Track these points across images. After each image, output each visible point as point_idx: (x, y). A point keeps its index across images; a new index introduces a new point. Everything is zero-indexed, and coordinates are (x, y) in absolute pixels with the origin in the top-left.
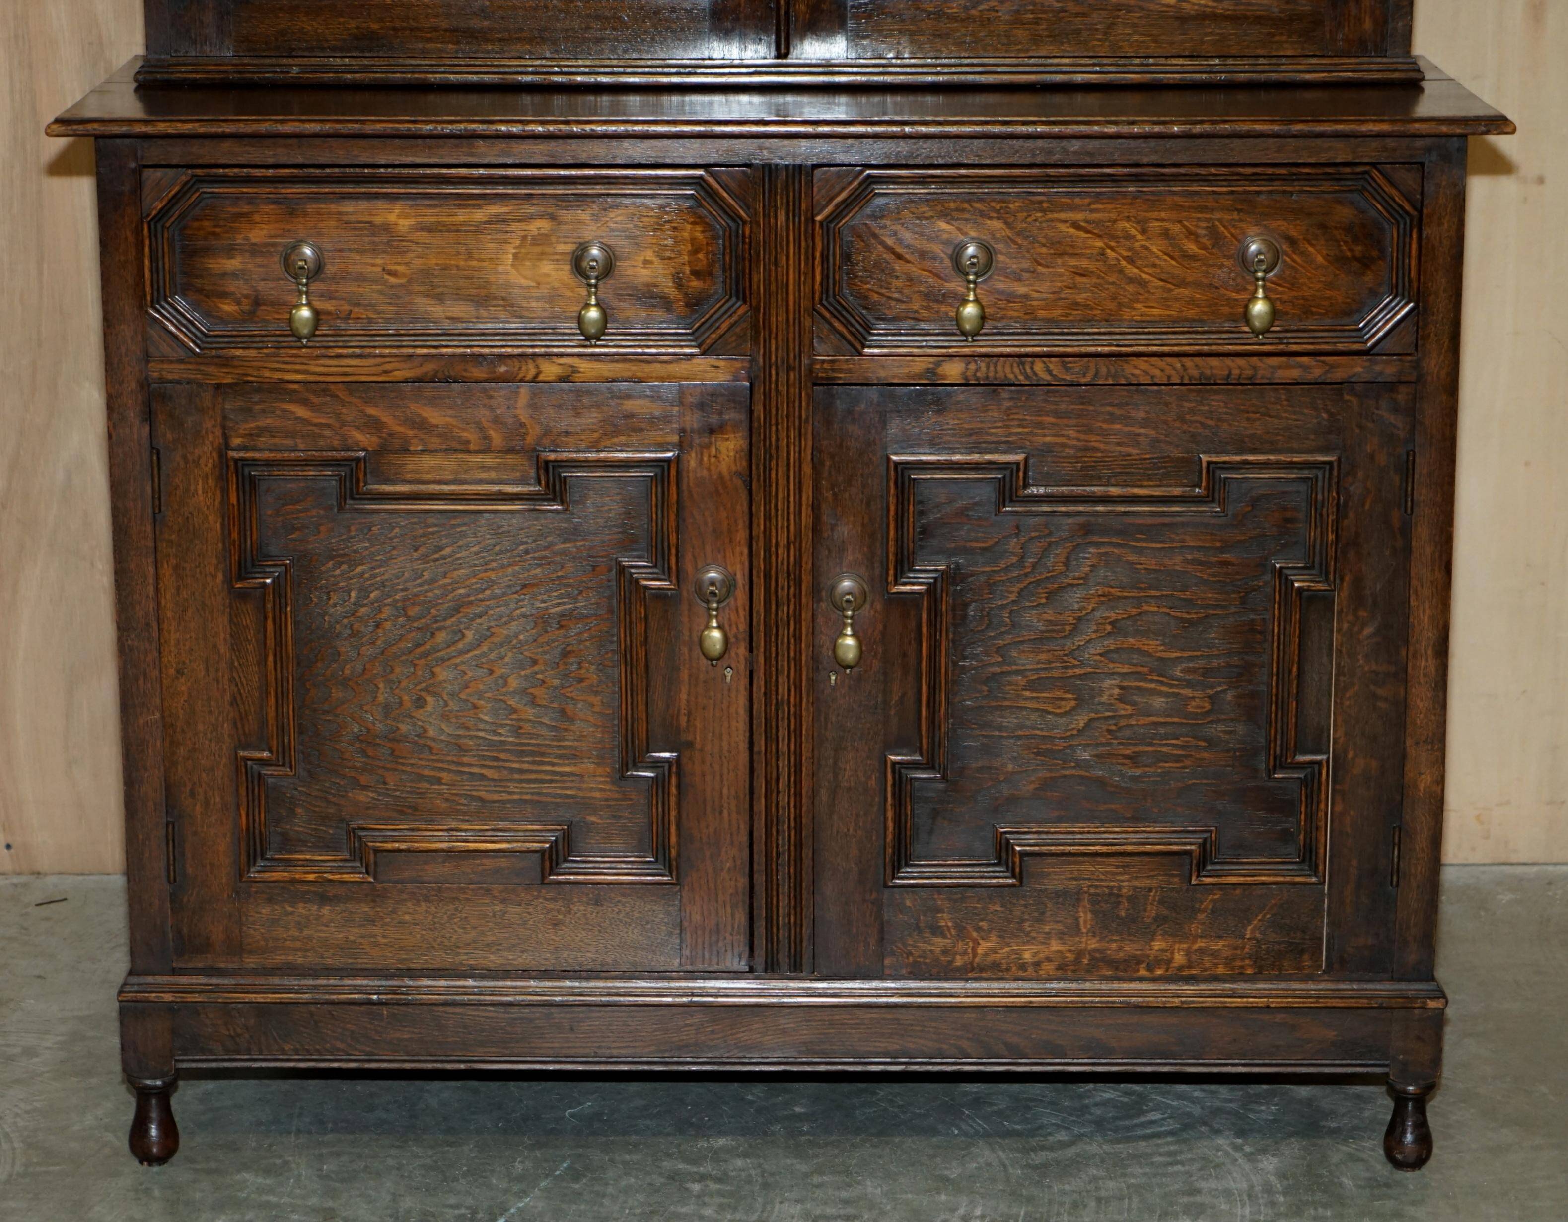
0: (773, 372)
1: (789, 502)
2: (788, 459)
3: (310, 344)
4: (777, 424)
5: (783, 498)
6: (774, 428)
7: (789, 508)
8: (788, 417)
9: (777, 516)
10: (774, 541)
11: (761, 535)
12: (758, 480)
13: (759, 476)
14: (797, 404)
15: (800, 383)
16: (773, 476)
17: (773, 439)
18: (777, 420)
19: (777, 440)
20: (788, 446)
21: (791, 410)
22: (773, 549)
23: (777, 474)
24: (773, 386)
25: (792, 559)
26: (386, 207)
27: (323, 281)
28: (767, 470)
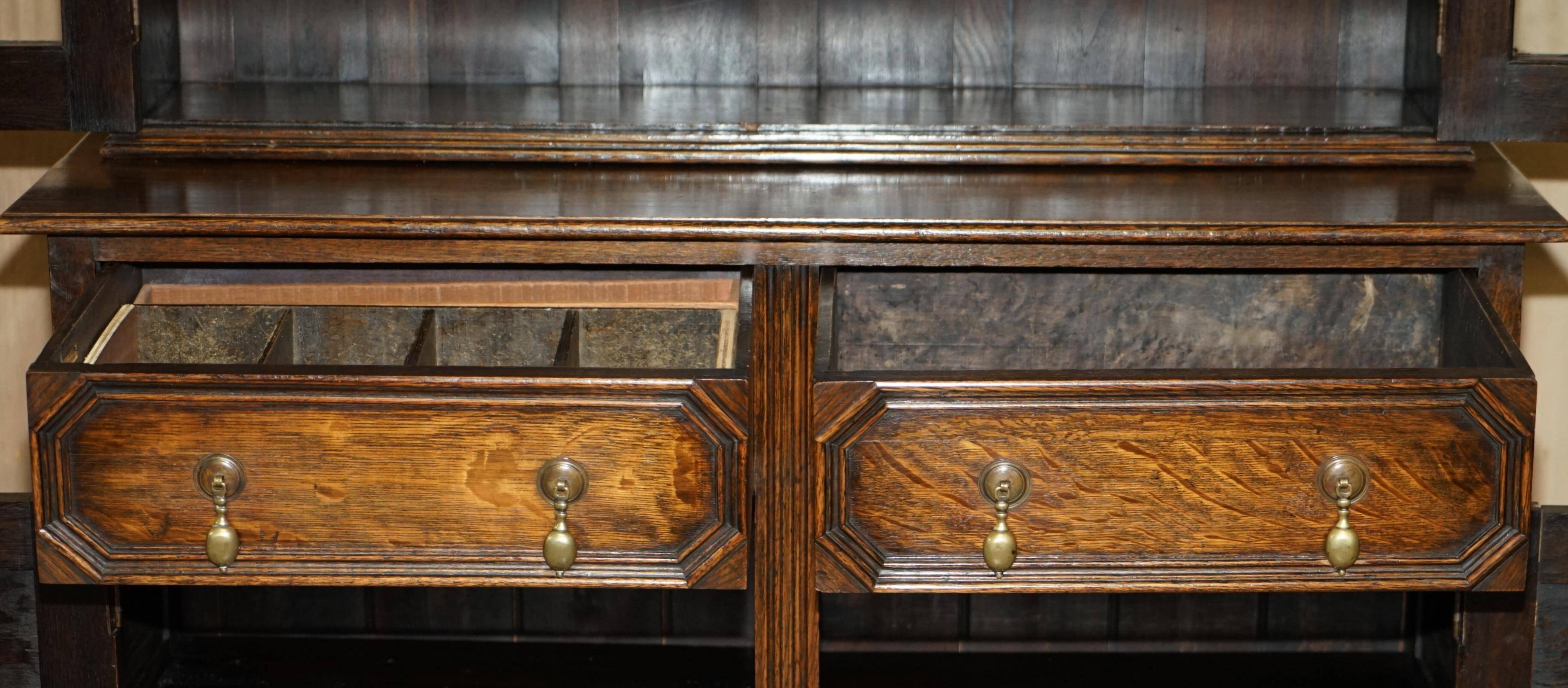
0: (778, 484)
1: (794, 620)
2: (794, 575)
3: (230, 571)
4: (781, 538)
5: (788, 616)
6: (778, 543)
7: (794, 626)
8: (793, 531)
9: (781, 634)
10: (778, 660)
11: (765, 654)
12: (761, 597)
13: (762, 592)
14: (803, 518)
15: (806, 496)
16: (777, 592)
17: (777, 555)
18: (781, 534)
19: (782, 555)
20: (793, 561)
21: (797, 523)
22: (777, 669)
23: (781, 591)
24: (777, 499)
25: (797, 679)
26: (317, 416)
27: (245, 499)
28: (771, 586)
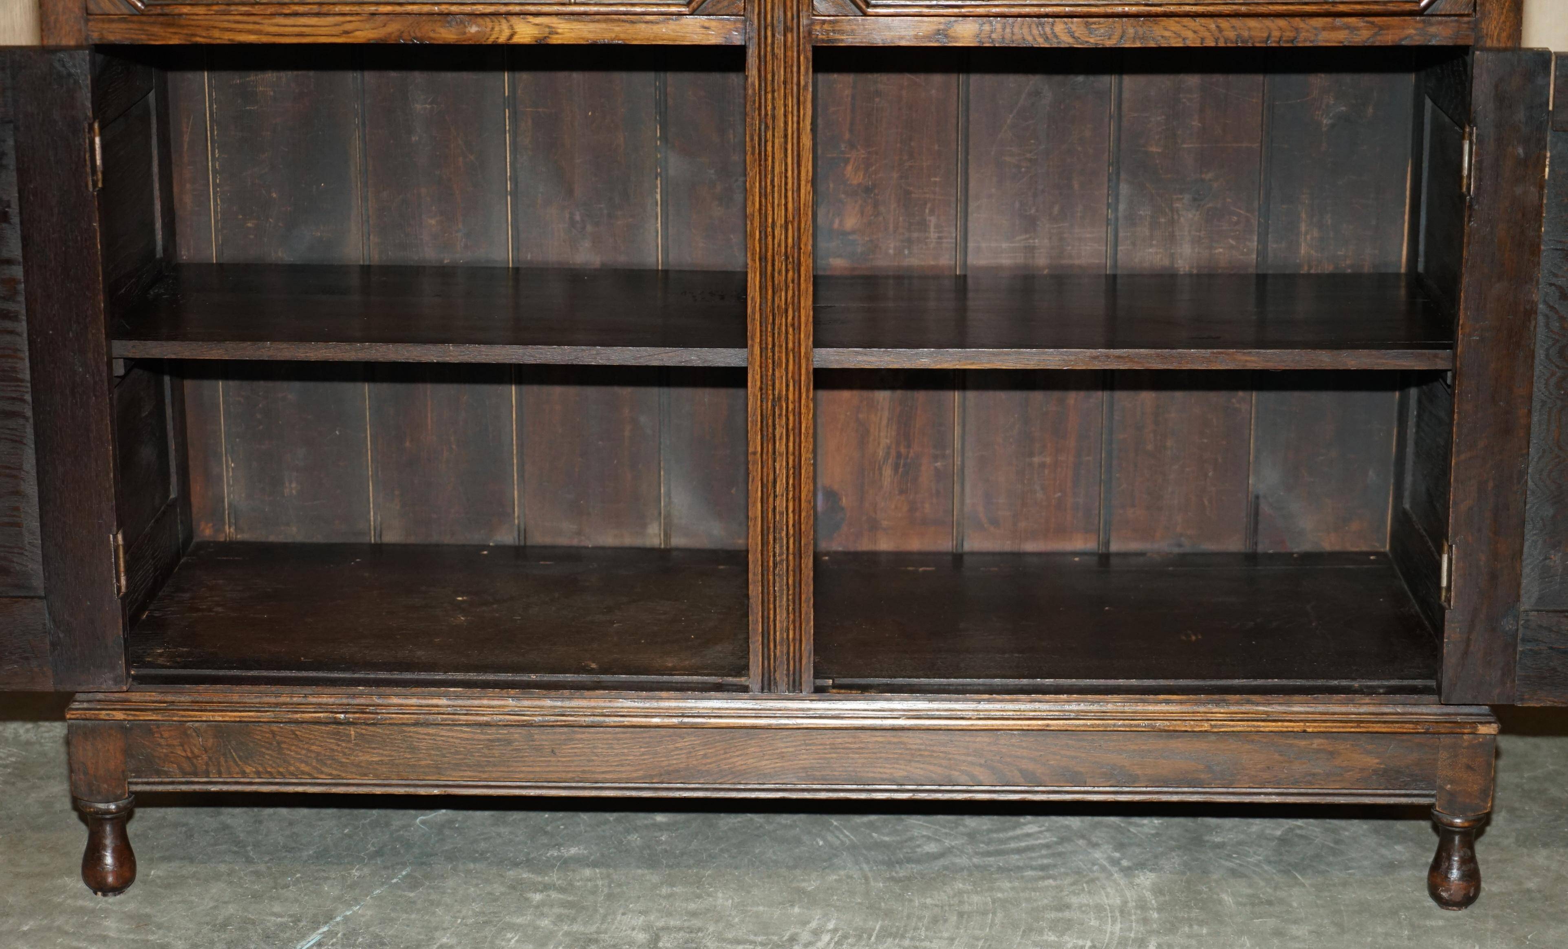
0: (769, 34)
1: (786, 177)
2: (786, 130)
4: (773, 91)
5: (781, 173)
6: (769, 96)
7: (786, 184)
8: (785, 83)
9: (773, 192)
10: (770, 220)
11: (757, 214)
12: (753, 153)
13: (753, 148)
14: (795, 69)
15: (799, 46)
16: (769, 149)
17: (769, 108)
18: (773, 87)
19: (774, 108)
20: (785, 116)
21: (789, 75)
22: (769, 230)
23: (773, 147)
24: (769, 49)
25: (790, 240)
28: (762, 142)
